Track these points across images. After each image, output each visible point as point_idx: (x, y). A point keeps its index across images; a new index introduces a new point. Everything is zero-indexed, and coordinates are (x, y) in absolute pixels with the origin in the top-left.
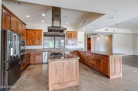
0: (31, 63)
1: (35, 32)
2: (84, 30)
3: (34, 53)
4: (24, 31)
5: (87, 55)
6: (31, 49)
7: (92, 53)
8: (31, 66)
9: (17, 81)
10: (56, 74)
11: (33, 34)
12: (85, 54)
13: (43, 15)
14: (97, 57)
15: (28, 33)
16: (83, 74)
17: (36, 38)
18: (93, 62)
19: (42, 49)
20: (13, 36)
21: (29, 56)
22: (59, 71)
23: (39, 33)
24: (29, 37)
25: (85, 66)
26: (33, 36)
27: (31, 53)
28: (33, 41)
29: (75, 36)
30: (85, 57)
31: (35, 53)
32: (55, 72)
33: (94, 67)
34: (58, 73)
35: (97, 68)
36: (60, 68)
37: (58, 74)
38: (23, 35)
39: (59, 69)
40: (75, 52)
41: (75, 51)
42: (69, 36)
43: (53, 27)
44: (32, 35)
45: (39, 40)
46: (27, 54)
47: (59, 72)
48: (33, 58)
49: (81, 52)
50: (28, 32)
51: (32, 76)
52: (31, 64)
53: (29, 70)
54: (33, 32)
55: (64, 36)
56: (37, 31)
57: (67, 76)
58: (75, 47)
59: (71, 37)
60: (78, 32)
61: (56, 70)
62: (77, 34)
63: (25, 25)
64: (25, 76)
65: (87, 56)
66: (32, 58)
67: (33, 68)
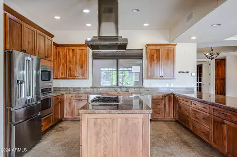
0: (65, 117)
1: (73, 50)
2: (194, 38)
3: (71, 95)
4: (48, 50)
5: (193, 105)
6: (67, 88)
7: (204, 102)
8: (64, 124)
9: (34, 148)
10: (98, 141)
11: (69, 54)
12: (188, 104)
13: (86, 11)
14: (215, 113)
15: (61, 53)
16: (172, 155)
17: (76, 63)
18: (207, 127)
19: (88, 88)
20: (25, 61)
21: (60, 101)
22: (104, 136)
23: (82, 52)
24: (63, 61)
25: (186, 137)
26: (70, 60)
27: (65, 96)
28: (70, 70)
29: (168, 55)
30: (189, 113)
31: (74, 95)
32: (94, 137)
33: (208, 139)
34: (102, 140)
35: (215, 142)
36: (105, 130)
37: (100, 142)
38: (47, 58)
39: (103, 131)
40: (167, 98)
41: (168, 95)
42: (153, 55)
43: (101, 38)
44: (68, 57)
45: (82, 67)
46: (57, 98)
47: (103, 138)
48: (70, 107)
49: (181, 99)
50: (61, 50)
51: (60, 143)
52: (66, 120)
53: (59, 131)
54: (71, 51)
55: (140, 57)
56: (78, 48)
57: (120, 151)
58: (168, 86)
59: (158, 58)
60: (176, 45)
61: (97, 134)
62: (174, 50)
63: (52, 36)
64: (49, 141)
65: (193, 110)
66: (66, 106)
67: (67, 128)
